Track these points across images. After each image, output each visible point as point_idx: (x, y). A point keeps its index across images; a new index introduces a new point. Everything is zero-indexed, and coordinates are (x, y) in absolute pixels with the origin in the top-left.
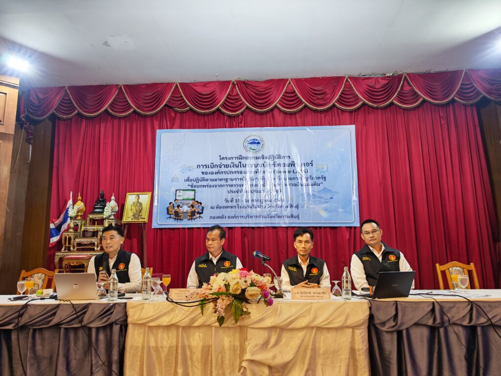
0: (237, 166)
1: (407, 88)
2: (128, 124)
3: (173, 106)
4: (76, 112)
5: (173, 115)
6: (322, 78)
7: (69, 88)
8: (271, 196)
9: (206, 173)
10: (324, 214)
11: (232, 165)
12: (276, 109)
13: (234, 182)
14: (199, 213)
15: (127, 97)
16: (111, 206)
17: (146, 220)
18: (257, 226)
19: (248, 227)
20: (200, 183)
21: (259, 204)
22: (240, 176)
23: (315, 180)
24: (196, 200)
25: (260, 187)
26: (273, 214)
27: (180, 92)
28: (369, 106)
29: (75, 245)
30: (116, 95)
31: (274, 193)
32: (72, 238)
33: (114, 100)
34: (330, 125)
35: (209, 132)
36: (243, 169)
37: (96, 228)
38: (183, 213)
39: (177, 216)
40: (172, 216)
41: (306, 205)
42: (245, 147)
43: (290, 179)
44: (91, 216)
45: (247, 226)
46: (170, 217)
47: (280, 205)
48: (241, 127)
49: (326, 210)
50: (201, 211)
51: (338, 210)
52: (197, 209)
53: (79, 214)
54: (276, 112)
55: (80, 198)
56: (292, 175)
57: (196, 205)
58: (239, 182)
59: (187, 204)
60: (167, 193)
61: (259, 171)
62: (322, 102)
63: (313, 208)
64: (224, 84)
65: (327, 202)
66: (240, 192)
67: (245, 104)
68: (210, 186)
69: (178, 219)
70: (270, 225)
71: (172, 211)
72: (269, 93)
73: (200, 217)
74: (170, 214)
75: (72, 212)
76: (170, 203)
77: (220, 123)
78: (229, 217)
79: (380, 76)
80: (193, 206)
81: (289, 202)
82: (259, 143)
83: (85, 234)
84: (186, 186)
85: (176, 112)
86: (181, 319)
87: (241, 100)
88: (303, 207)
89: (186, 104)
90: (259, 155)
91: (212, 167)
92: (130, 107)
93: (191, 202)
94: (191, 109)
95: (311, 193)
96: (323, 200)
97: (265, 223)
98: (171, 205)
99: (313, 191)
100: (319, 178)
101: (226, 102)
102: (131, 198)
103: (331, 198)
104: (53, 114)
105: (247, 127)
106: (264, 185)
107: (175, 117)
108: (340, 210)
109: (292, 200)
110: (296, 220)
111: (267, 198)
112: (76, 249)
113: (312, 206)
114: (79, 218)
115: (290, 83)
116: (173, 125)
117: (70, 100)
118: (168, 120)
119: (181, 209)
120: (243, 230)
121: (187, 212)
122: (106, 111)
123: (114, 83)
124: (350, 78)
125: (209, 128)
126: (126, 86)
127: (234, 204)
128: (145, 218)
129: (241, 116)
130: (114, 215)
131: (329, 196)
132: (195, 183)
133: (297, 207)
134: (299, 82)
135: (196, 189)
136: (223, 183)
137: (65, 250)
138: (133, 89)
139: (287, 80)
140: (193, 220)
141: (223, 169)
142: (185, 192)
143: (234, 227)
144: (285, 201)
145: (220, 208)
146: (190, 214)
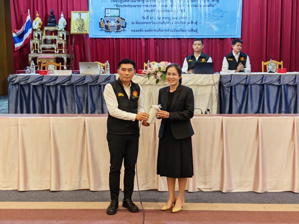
8: (177, 14)
13: (149, 4)
14: (123, 27)
17: (88, 32)
18: (167, 37)
19: (159, 39)
20: (124, 4)
21: (167, 20)
23: (211, 2)
25: (169, 8)
26: (178, 28)
31: (180, 12)
38: (111, 26)
39: (107, 29)
41: (203, 22)
43: (192, 1)
45: (159, 37)
46: (102, 30)
47: (184, 22)
49: (217, 25)
50: (124, 26)
51: (226, 26)
52: (122, 24)
53: (39, 27)
55: (38, 15)
57: (121, 21)
58: (153, 4)
59: (114, 20)
60: (99, 11)
63: (209, 24)
65: (218, 19)
66: (153, 11)
69: (108, 31)
70: (176, 37)
73: (124, 30)
74: (102, 28)
76: (101, 19)
78: (145, 31)
80: (118, 22)
81: (191, 20)
84: (112, 5)
88: (201, 23)
93: (117, 19)
95: (207, 13)
96: (215, 18)
97: (173, 36)
98: (102, 20)
99: (209, 11)
100: (213, 1)
102: (75, 16)
103: (222, 16)
106: (172, 6)
108: (228, 26)
109: (193, 17)
110: (195, 33)
111: (174, 16)
113: (207, 23)
114: (39, 30)
119: (109, 23)
120: (156, 40)
127: (149, 20)
131: (220, 15)
132: (119, 4)
133: (196, 23)
135: (120, 8)
136: (141, 4)
137: (34, 52)
140: (119, 32)
142: (112, 10)
143: (149, 38)
144: (187, 18)
145: (139, 23)
146: (116, 28)
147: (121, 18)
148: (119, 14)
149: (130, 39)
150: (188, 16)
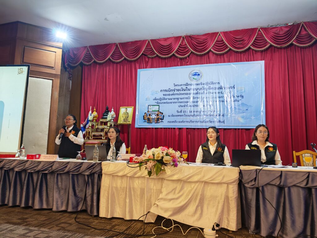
0: (185, 90)
1: (304, 33)
2: (122, 67)
3: (147, 54)
4: (93, 60)
5: (147, 60)
6: (242, 30)
7: (90, 47)
9: (166, 95)
10: (242, 120)
11: (181, 89)
12: (211, 52)
13: (182, 100)
14: (161, 119)
15: (121, 50)
16: (112, 114)
17: (131, 123)
18: (197, 127)
19: (191, 128)
20: (162, 101)
21: (198, 113)
22: (186, 96)
23: (236, 98)
24: (160, 111)
25: (199, 103)
26: (207, 120)
27: (151, 46)
28: (275, 47)
29: (92, 136)
30: (115, 49)
31: (208, 107)
32: (90, 132)
33: (113, 52)
34: (247, 61)
35: (169, 69)
36: (188, 92)
37: (103, 126)
38: (152, 119)
39: (149, 121)
40: (146, 121)
41: (229, 114)
42: (190, 78)
43: (219, 97)
44: (101, 120)
46: (145, 121)
47: (212, 114)
48: (188, 65)
49: (243, 117)
50: (162, 118)
51: (251, 118)
52: (160, 116)
53: (95, 119)
54: (211, 54)
55: (95, 109)
56: (221, 95)
57: (160, 115)
58: (186, 100)
59: (154, 114)
60: (144, 107)
61: (199, 92)
62: (242, 46)
63: (234, 116)
64: (177, 38)
65: (244, 112)
66: (186, 106)
67: (190, 50)
68: (168, 103)
69: (149, 123)
70: (205, 127)
71: (146, 118)
72: (206, 42)
73: (162, 121)
74: (145, 120)
75: (90, 118)
76: (145, 113)
77: (175, 63)
78: (179, 122)
79: (284, 25)
80: (158, 115)
81: (218, 113)
82: (199, 75)
83: (97, 130)
84: (154, 103)
85: (149, 58)
86: (128, 172)
87: (188, 48)
89: (154, 52)
90: (199, 82)
91: (169, 91)
92: (122, 56)
93: (157, 113)
94: (157, 56)
95: (233, 107)
96: (241, 111)
97: (202, 126)
98: (146, 114)
99: (235, 105)
100: (238, 97)
101: (178, 50)
102: (122, 110)
103: (247, 110)
104: (81, 62)
105: (191, 65)
107: (148, 61)
108: (253, 118)
109: (220, 111)
110: (222, 124)
112: (92, 138)
114: (95, 121)
115: (220, 35)
116: (147, 66)
117: (90, 54)
118: (144, 63)
119: (151, 116)
120: (188, 130)
121: (154, 119)
122: (109, 59)
123: (113, 43)
124: (262, 28)
125: (168, 67)
126: (120, 44)
127: (182, 114)
128: (130, 122)
129: (188, 58)
130: (113, 120)
131: (245, 109)
132: (159, 101)
133: (223, 115)
134: (225, 34)
135: (160, 105)
136: (176, 100)
137: (87, 138)
138: (124, 45)
139: (218, 33)
141: (176, 92)
142: (154, 106)
143: (182, 128)
144: (215, 112)
145: (174, 116)
146: (156, 120)
147: (160, 112)
148: (158, 109)
149: (167, 128)
150: (216, 110)
